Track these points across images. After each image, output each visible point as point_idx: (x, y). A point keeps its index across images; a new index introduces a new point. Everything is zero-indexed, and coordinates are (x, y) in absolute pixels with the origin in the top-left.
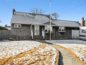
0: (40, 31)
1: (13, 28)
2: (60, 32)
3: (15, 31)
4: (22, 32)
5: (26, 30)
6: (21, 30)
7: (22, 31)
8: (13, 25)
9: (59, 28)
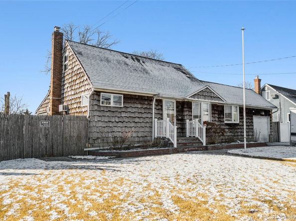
0: (178, 120)
1: (96, 108)
2: (227, 124)
3: (103, 119)
4: (125, 124)
5: (137, 115)
6: (123, 115)
7: (126, 120)
8: (96, 97)
9: (226, 111)
